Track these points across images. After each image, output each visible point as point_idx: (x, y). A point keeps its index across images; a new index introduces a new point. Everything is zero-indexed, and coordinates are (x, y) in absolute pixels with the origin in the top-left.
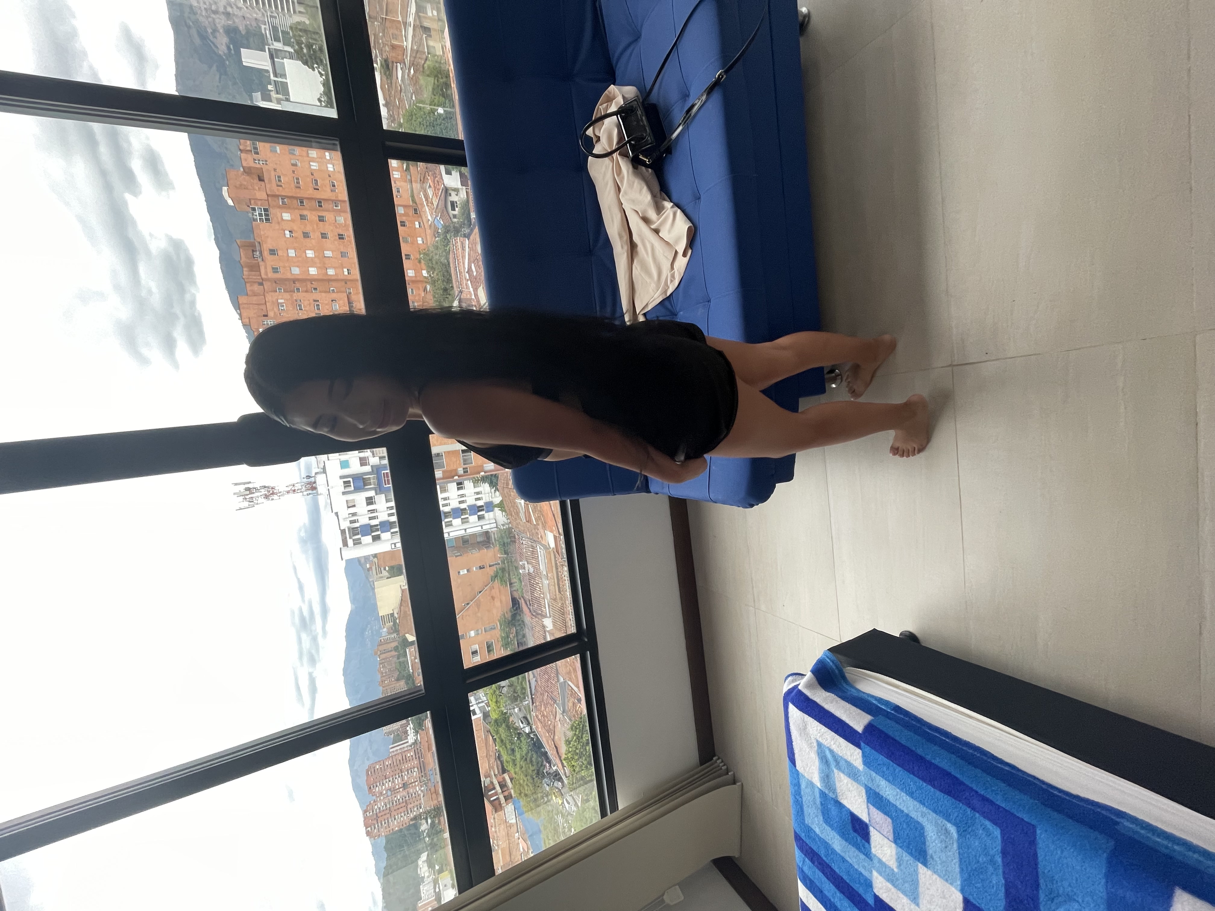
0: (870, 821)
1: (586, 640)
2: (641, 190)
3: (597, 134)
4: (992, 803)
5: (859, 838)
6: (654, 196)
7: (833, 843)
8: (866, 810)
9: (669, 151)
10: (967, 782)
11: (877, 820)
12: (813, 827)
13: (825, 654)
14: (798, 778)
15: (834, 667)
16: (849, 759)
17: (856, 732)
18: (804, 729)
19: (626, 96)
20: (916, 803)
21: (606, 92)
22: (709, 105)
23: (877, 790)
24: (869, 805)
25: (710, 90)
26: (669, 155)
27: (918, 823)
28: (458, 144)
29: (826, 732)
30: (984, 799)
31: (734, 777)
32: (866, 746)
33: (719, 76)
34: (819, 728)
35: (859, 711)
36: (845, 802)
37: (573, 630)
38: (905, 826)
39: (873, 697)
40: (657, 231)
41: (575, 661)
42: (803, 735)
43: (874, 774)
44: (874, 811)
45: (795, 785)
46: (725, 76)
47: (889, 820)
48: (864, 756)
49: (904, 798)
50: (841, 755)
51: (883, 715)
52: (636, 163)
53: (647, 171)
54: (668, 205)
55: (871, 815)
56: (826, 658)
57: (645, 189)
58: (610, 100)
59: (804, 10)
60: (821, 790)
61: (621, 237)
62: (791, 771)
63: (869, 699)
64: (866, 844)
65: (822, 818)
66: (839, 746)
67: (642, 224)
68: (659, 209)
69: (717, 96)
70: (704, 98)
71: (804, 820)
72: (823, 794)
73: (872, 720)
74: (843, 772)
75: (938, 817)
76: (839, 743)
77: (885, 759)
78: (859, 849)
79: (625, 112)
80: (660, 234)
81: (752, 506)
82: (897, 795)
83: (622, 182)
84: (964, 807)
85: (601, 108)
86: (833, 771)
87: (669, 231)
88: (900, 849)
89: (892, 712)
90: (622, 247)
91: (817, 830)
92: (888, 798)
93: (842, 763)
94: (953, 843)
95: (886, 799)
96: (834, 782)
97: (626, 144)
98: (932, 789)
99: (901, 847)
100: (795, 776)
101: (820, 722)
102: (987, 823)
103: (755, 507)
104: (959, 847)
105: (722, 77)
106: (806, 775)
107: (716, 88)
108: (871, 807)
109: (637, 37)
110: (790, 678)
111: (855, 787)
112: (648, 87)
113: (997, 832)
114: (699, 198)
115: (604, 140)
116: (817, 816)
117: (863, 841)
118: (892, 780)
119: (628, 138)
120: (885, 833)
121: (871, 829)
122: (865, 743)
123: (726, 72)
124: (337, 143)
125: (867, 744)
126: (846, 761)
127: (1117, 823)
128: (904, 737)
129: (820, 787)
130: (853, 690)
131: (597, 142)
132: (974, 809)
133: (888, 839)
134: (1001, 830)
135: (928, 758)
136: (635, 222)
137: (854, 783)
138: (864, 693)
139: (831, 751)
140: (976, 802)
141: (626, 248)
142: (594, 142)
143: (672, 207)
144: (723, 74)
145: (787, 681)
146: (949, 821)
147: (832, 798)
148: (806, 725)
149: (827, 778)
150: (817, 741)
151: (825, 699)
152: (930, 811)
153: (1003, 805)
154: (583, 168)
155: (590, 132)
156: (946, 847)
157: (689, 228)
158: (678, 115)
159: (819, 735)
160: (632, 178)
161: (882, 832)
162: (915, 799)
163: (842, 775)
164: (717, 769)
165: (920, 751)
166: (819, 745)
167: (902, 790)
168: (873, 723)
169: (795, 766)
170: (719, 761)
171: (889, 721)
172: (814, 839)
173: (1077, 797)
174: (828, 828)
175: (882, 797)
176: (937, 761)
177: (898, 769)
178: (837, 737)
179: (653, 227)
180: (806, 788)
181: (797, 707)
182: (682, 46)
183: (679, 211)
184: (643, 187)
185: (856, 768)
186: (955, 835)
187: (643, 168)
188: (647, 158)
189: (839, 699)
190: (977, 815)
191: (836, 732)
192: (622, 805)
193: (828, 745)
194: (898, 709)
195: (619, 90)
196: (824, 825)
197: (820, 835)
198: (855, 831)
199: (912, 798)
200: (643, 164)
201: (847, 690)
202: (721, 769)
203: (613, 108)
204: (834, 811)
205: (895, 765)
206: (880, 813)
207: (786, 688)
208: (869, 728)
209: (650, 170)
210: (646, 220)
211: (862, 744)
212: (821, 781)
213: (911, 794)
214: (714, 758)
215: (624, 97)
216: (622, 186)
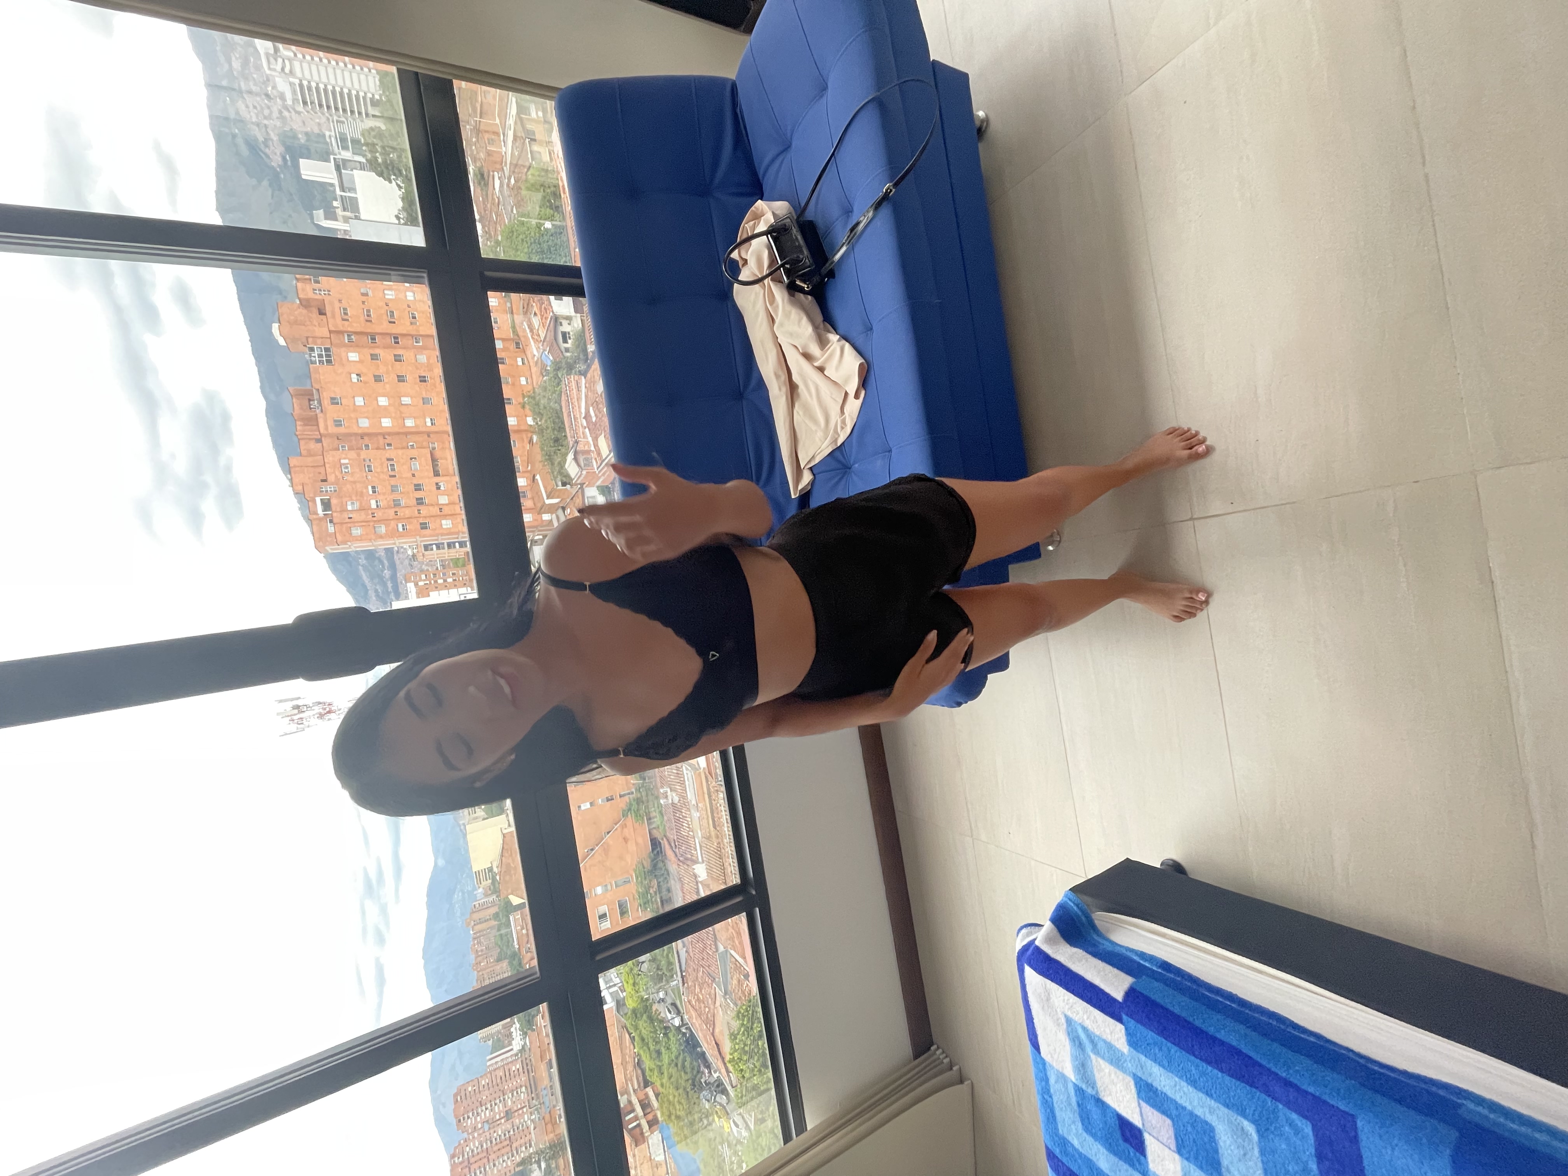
0: (1143, 1125)
1: (754, 893)
2: (800, 321)
3: (744, 256)
4: (1297, 1089)
5: (1132, 1150)
6: (816, 328)
7: (1098, 1160)
8: (1138, 1109)
9: (831, 274)
10: (1264, 1062)
11: (1154, 1122)
12: (1070, 1138)
13: (1066, 896)
14: (1045, 1069)
15: (1080, 913)
16: (1109, 1038)
17: (1114, 1000)
18: (1047, 999)
19: (776, 212)
20: (1201, 1095)
21: (753, 208)
22: (878, 223)
23: (1150, 1081)
24: (1141, 1101)
25: (878, 206)
26: (831, 280)
27: (1206, 1123)
28: (574, 272)
29: (1075, 1003)
30: (1287, 1084)
31: (961, 1073)
32: (1129, 1019)
33: (887, 190)
34: (1066, 998)
35: (1116, 971)
36: (1109, 1100)
37: (735, 879)
38: (1189, 1129)
39: (1132, 950)
40: (821, 369)
41: (741, 921)
42: (1046, 1008)
43: (1143, 1058)
44: (1147, 1109)
45: (1041, 1080)
46: (894, 190)
47: (1168, 1121)
48: (1129, 1034)
49: (1185, 1089)
50: (1098, 1033)
51: (1148, 976)
52: (792, 289)
53: (807, 299)
54: (833, 337)
55: (1144, 1116)
56: (1069, 902)
57: (805, 320)
58: (758, 217)
59: (981, 114)
60: (1074, 1084)
61: (777, 376)
62: (1035, 1060)
63: (1129, 954)
64: (1142, 1158)
65: (1080, 1124)
66: (1095, 1021)
67: (803, 361)
68: (823, 343)
69: (886, 211)
70: (871, 214)
71: (1056, 1129)
72: (1079, 1091)
73: (1134, 983)
74: (1103, 1058)
75: (1230, 1112)
76: (1095, 1017)
77: (1155, 1036)
78: (1132, 1165)
79: (777, 233)
80: (825, 373)
81: (959, 704)
82: (1175, 1086)
83: (776, 311)
84: (1263, 1096)
85: (747, 227)
86: (1090, 1057)
87: (837, 368)
88: (1186, 1162)
89: (1160, 970)
90: (780, 389)
91: (1076, 1143)
92: (1164, 1090)
93: (1101, 1045)
94: (1253, 1148)
95: (1162, 1093)
96: (1092, 1072)
97: (779, 268)
98: (1220, 1074)
99: (1187, 1159)
100: (1041, 1066)
101: (1067, 989)
102: (1294, 1116)
103: (964, 705)
104: (1262, 1152)
105: (891, 191)
106: (1054, 1065)
107: (884, 204)
108: (1143, 1104)
109: (787, 148)
110: (1024, 931)
111: (1121, 1077)
112: (803, 205)
113: (1307, 1129)
114: (871, 329)
115: (752, 262)
116: (1074, 1122)
117: (1138, 1154)
118: (1168, 1065)
119: (781, 261)
120: (1165, 1141)
121: (1146, 1136)
122: (1127, 1015)
123: (896, 185)
124: (425, 275)
125: (1131, 1017)
126: (1105, 1041)
127: (1460, 1106)
128: (1177, 1004)
129: (1074, 1080)
130: (1104, 942)
131: (743, 265)
132: (1274, 1098)
133: (1170, 1149)
134: (1313, 1125)
135: (1211, 1030)
136: (795, 360)
137: (1119, 1073)
138: (1121, 946)
139: (1085, 1029)
140: (1278, 1089)
141: (784, 389)
142: (740, 266)
143: (839, 340)
144: (891, 188)
145: (1020, 935)
146: (1245, 1117)
147: (1092, 1096)
148: (1049, 994)
149: (1082, 1067)
150: (1066, 1016)
151: (1071, 957)
152: (1220, 1106)
153: (1311, 1090)
154: (726, 295)
155: (735, 255)
156: (1245, 1155)
157: (861, 365)
158: (841, 234)
159: (1067, 1007)
160: (789, 307)
161: (1160, 1138)
162: (1200, 1090)
163: (1101, 1061)
164: (937, 1062)
165: (1198, 1023)
166: (1069, 1021)
167: (1181, 1078)
168: (1135, 987)
169: (1039, 1053)
170: (938, 1052)
171: (1156, 984)
172: (1073, 1156)
173: (1405, 1073)
174: (1090, 1139)
175: (1157, 1089)
176: (1221, 1035)
177: (1174, 1049)
178: (1091, 1009)
179: (816, 364)
180: (1056, 1082)
181: (1035, 970)
182: (838, 156)
183: (847, 345)
184: (802, 318)
185: (1119, 1051)
186: (1255, 1137)
187: (802, 295)
188: (805, 283)
189: (1089, 956)
190: (1281, 1106)
191: (1089, 1001)
192: (811, 1122)
193: (1081, 1021)
194: (1166, 966)
195: (770, 208)
196: (1085, 1134)
197: (1081, 1150)
198: (1126, 1140)
199: (1196, 1088)
200: (801, 290)
201: (1099, 943)
202: (943, 1063)
203: (762, 227)
204: (1095, 1114)
205: (1169, 1044)
206: (1156, 1113)
207: (1019, 944)
208: (1131, 993)
209: (809, 297)
210: (807, 356)
211: (1124, 1017)
212: (1074, 1072)
213: (1193, 1083)
214: (933, 1048)
215: (774, 214)
216: (777, 315)
